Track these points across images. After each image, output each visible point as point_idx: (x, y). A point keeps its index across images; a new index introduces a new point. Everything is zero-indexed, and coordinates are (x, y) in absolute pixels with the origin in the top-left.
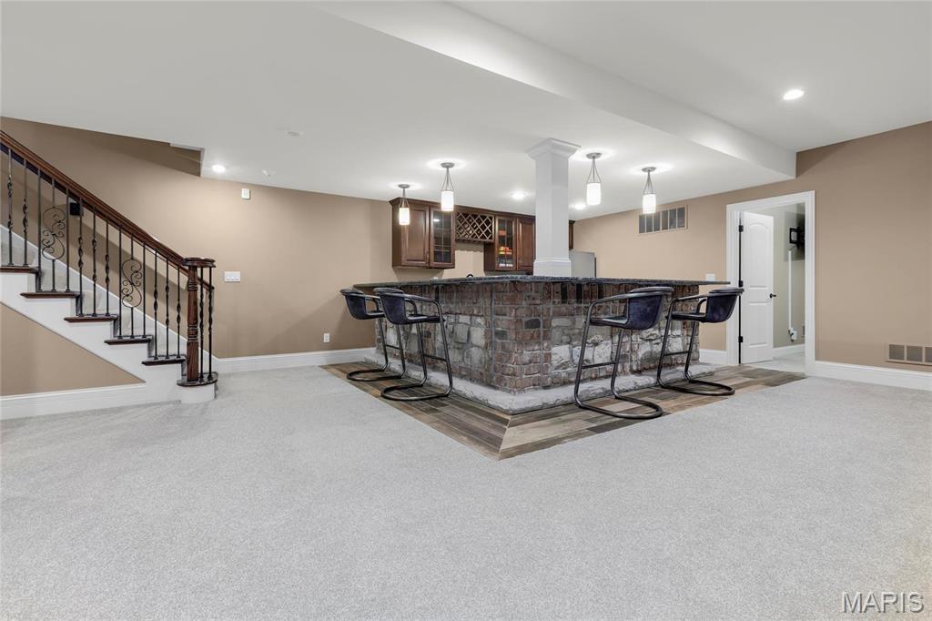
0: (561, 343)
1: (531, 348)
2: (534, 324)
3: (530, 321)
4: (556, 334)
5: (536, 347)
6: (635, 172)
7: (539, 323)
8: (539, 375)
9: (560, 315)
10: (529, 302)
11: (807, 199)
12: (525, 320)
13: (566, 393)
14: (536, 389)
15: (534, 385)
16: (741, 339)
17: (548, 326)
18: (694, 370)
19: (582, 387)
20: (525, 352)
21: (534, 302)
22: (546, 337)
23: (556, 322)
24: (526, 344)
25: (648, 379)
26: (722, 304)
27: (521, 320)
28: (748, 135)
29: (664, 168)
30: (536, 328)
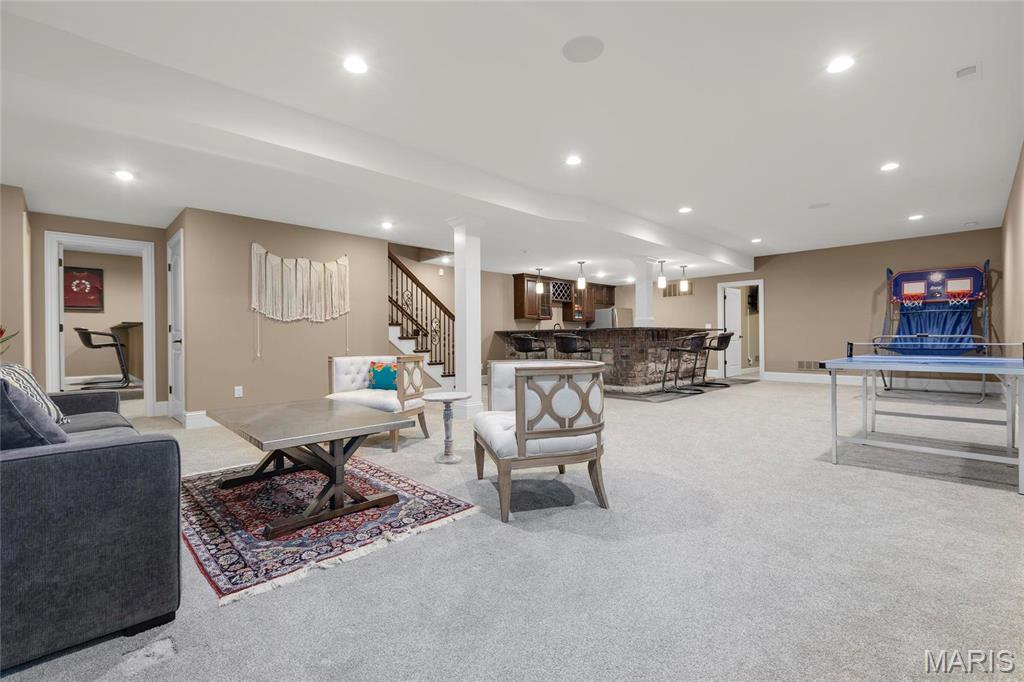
0: (651, 361)
1: (641, 364)
2: (642, 352)
3: (640, 350)
4: (650, 356)
5: (643, 364)
6: (677, 267)
8: (644, 378)
9: (651, 347)
11: (760, 283)
12: (638, 349)
13: (659, 386)
14: (644, 384)
16: (726, 363)
17: (647, 353)
18: (707, 379)
19: (666, 383)
20: (639, 365)
22: (647, 359)
23: (650, 351)
24: (639, 361)
25: (687, 382)
26: (724, 341)
28: (736, 253)
29: (691, 266)
30: (643, 355)
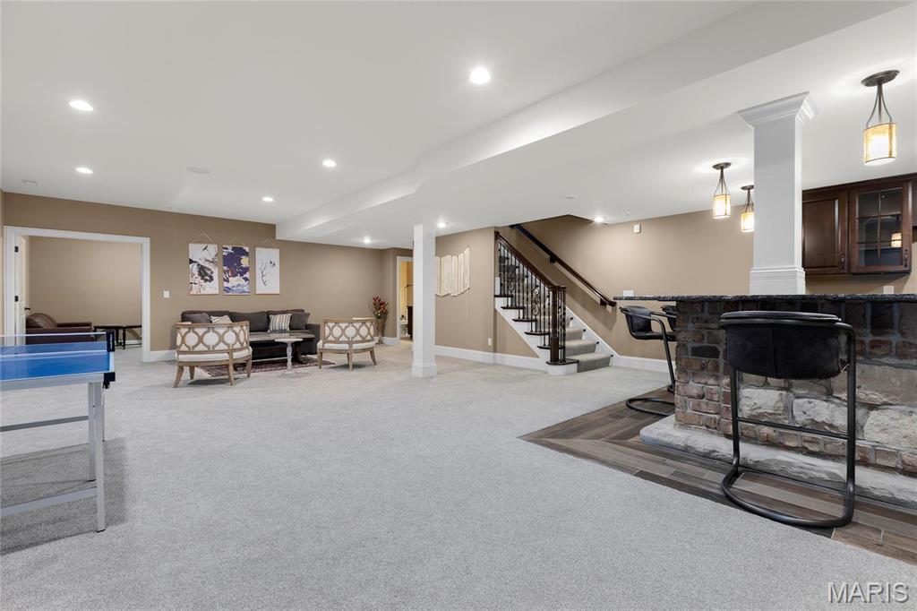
1: (703, 381)
3: (701, 347)
5: (711, 381)
7: (718, 353)
8: (717, 417)
10: (697, 325)
12: (690, 345)
14: (712, 433)
15: (707, 427)
20: (691, 383)
21: (708, 325)
24: (693, 374)
27: (684, 345)
